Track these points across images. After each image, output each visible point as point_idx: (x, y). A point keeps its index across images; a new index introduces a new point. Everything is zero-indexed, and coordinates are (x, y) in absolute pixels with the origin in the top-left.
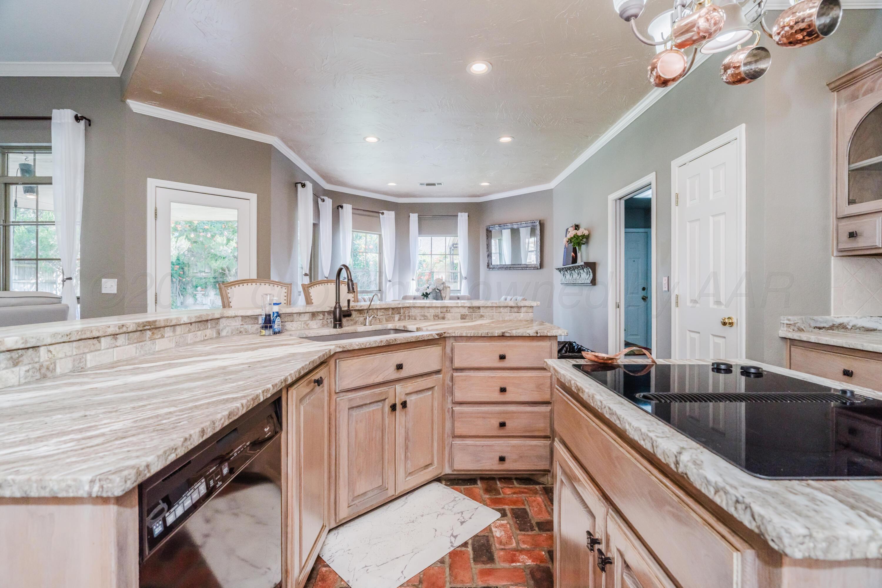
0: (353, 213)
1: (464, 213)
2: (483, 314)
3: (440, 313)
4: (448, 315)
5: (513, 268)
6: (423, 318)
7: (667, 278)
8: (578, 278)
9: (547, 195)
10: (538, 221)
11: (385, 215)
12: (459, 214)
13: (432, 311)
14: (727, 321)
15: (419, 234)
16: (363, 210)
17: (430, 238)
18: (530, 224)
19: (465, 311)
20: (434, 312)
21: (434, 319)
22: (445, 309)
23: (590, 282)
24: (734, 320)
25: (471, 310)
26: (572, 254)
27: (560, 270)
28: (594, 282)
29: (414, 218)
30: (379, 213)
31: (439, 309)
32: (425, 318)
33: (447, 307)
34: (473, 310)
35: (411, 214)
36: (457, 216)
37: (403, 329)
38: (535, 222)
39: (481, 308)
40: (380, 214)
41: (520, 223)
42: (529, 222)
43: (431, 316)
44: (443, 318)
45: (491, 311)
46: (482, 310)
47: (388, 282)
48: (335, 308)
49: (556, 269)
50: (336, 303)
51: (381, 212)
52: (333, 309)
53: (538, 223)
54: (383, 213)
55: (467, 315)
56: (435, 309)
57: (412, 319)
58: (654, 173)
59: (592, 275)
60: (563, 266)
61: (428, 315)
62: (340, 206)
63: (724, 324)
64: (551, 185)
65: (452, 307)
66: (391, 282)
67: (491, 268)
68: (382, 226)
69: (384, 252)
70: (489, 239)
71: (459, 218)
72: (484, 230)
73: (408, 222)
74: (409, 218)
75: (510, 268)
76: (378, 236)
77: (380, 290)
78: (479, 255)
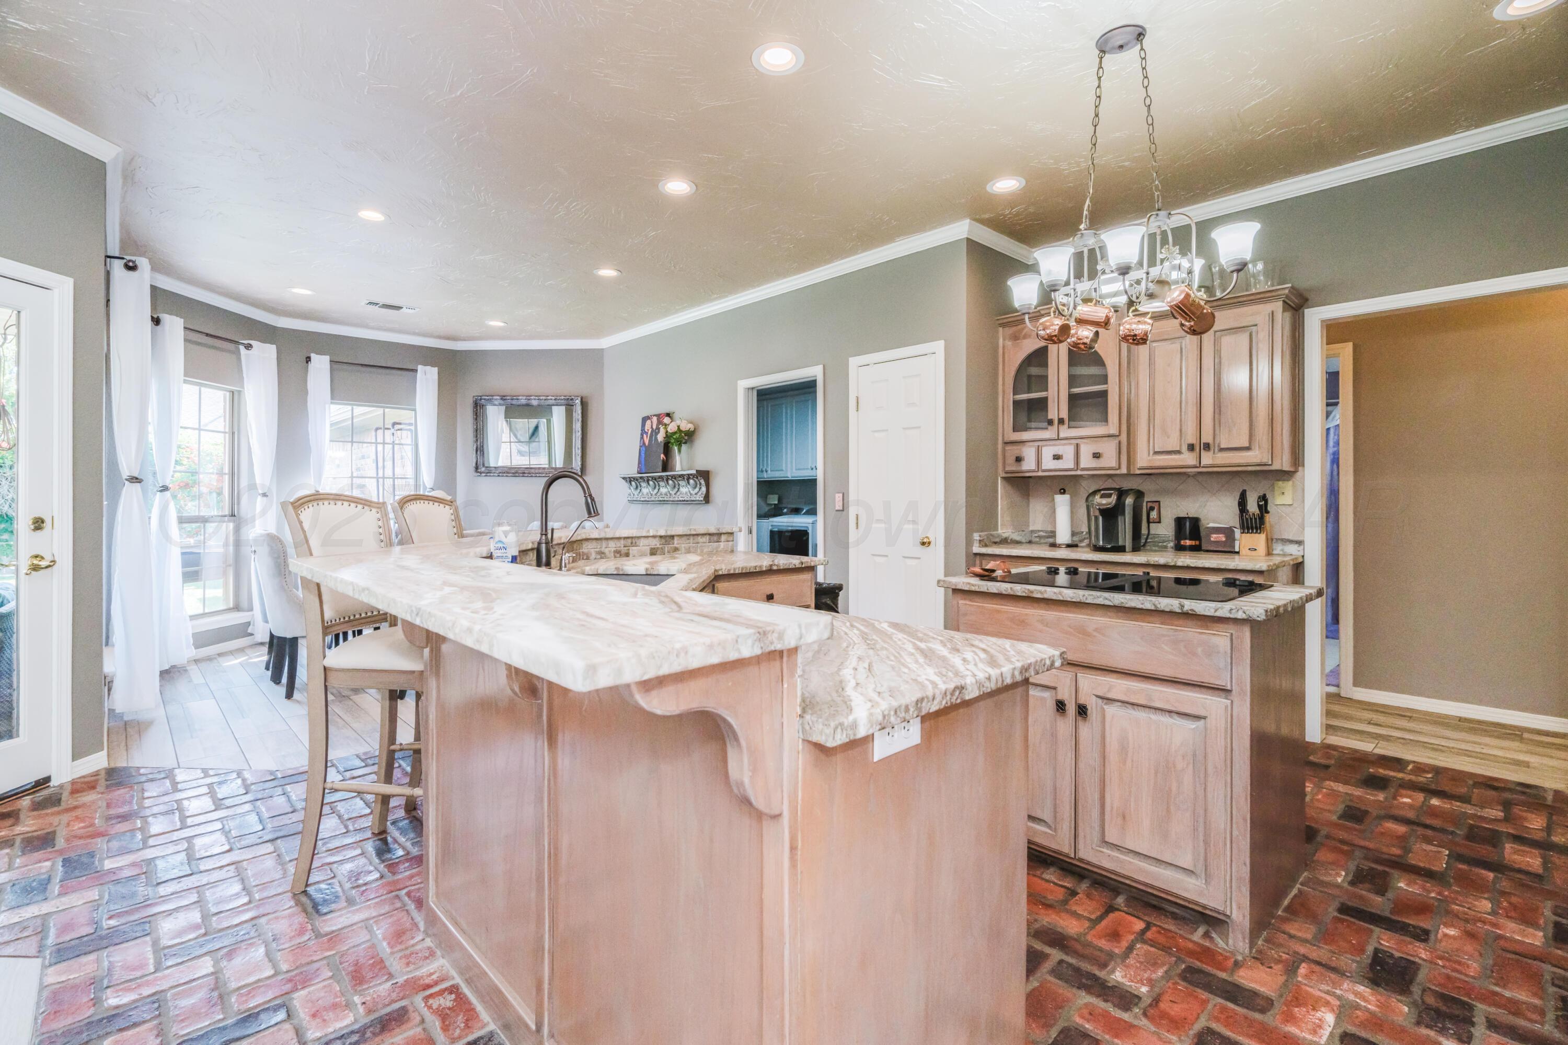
0: (186, 340)
1: (429, 367)
2: (677, 546)
3: (622, 548)
4: (633, 550)
5: (529, 473)
6: (599, 557)
7: (841, 495)
8: (673, 493)
9: (595, 358)
10: (579, 399)
11: (253, 350)
12: (420, 368)
13: (612, 544)
14: (925, 540)
15: (332, 398)
16: (207, 335)
17: (350, 408)
18: (565, 402)
19: (656, 543)
20: (614, 546)
21: (615, 557)
22: (629, 541)
23: (702, 499)
24: (932, 539)
25: (663, 541)
26: (662, 456)
27: (629, 480)
28: (707, 499)
29: (320, 364)
30: (241, 344)
31: (622, 542)
32: (602, 555)
33: (632, 538)
34: (666, 541)
35: (313, 356)
36: (416, 371)
37: (615, 573)
38: (572, 399)
39: (676, 538)
40: (242, 348)
41: (544, 398)
42: (563, 398)
43: (610, 551)
44: (627, 555)
45: (688, 541)
46: (676, 540)
47: (259, 497)
48: (539, 543)
49: (624, 478)
50: (542, 535)
51: (247, 342)
52: (536, 546)
53: (578, 402)
54: (248, 347)
55: (658, 548)
56: (616, 541)
57: (583, 559)
58: (821, 366)
59: (704, 489)
60: (639, 473)
61: (606, 551)
63: (923, 544)
64: (604, 343)
65: (639, 538)
66: (267, 496)
67: (484, 473)
68: (245, 375)
69: (252, 432)
70: (478, 419)
71: (419, 374)
72: (470, 402)
73: (307, 371)
74: (308, 359)
75: (524, 473)
76: (228, 394)
77: (233, 515)
78: (456, 448)
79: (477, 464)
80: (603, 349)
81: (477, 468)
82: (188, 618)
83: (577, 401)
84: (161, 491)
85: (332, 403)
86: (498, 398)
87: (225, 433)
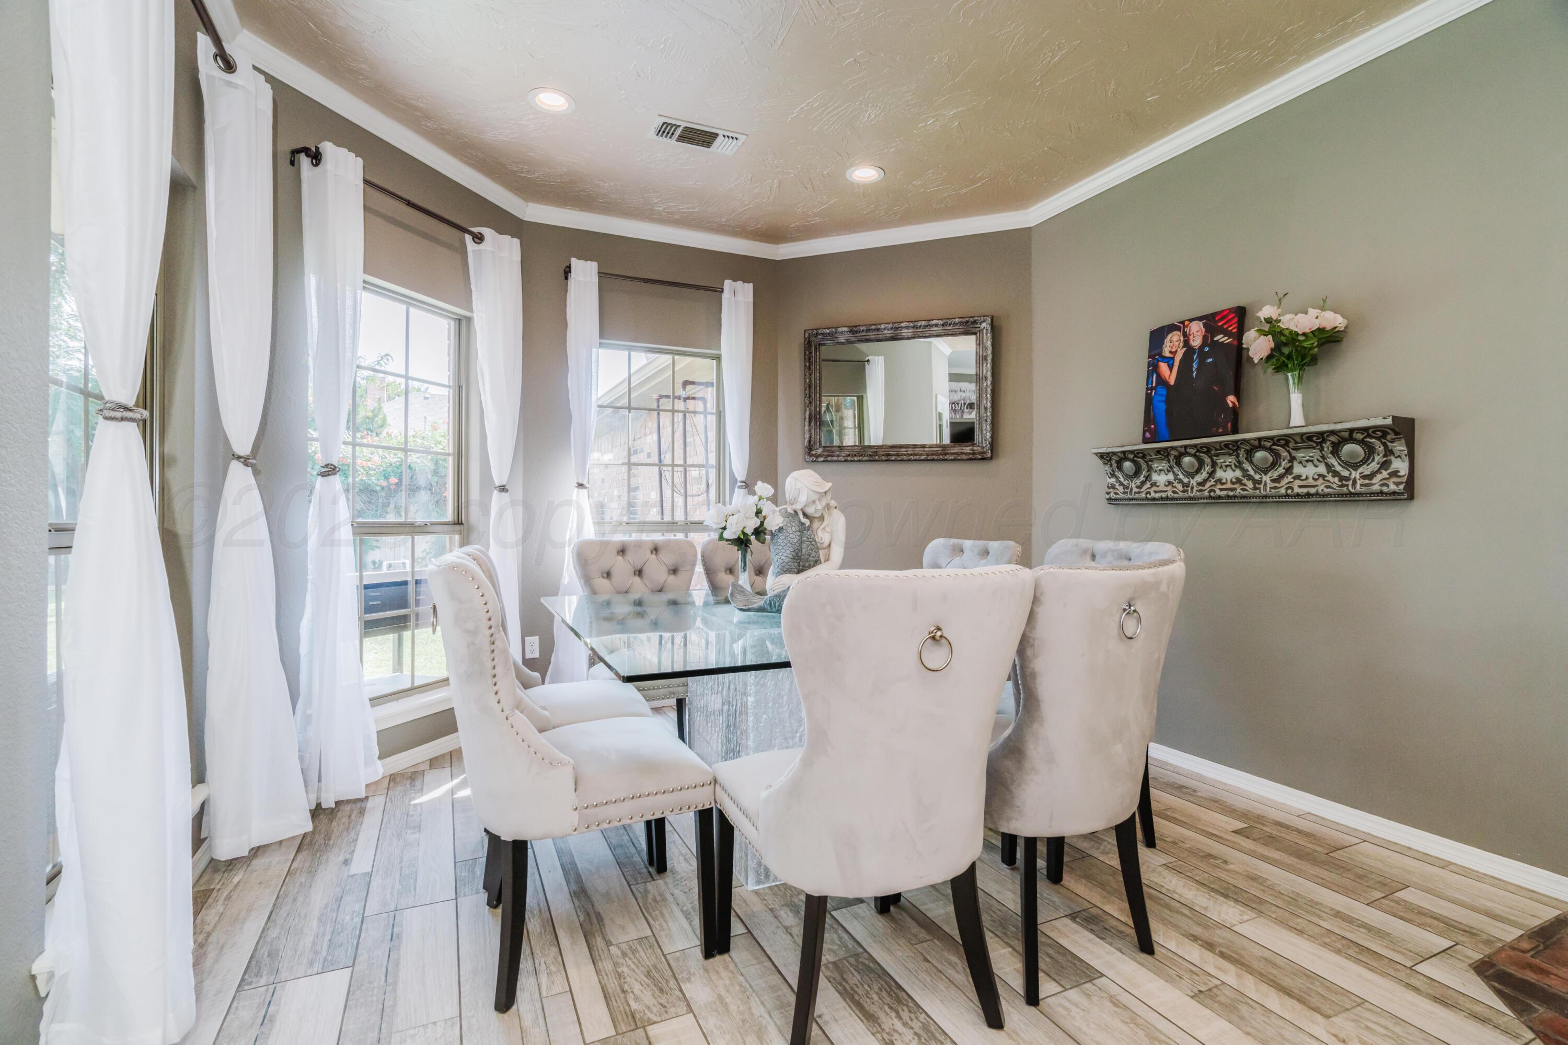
1: (740, 283)
9: (1014, 247)
10: (989, 320)
11: (486, 246)
12: (728, 284)
15: (602, 335)
16: (409, 203)
18: (961, 327)
29: (584, 275)
30: (465, 231)
35: (574, 262)
36: (720, 289)
38: (975, 322)
40: (468, 238)
41: (926, 322)
42: (957, 320)
47: (496, 492)
49: (1102, 458)
51: (475, 230)
53: (986, 325)
54: (479, 238)
62: (306, 150)
64: (1030, 217)
66: (507, 491)
67: (820, 456)
68: (473, 287)
69: (484, 384)
70: (813, 368)
71: (726, 296)
72: (800, 339)
73: (566, 290)
74: (568, 271)
75: (888, 455)
76: (452, 323)
77: (459, 523)
78: (776, 416)
79: (810, 441)
80: (1029, 229)
81: (810, 448)
82: (368, 703)
83: (984, 325)
84: (323, 475)
85: (601, 345)
86: (846, 329)
87: (449, 387)
